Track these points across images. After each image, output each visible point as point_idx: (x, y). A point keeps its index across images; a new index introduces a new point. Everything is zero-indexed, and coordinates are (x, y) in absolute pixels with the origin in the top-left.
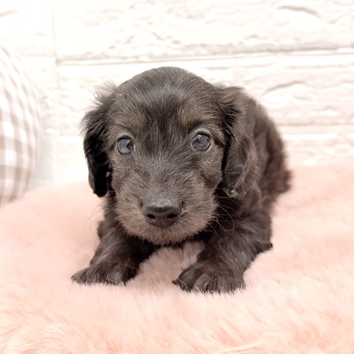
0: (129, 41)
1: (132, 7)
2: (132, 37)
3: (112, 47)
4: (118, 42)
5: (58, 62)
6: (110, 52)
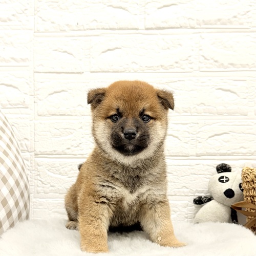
0: (78, 146)
1: (81, 128)
2: (80, 144)
3: (69, 149)
4: (72, 146)
5: (35, 155)
6: (67, 151)
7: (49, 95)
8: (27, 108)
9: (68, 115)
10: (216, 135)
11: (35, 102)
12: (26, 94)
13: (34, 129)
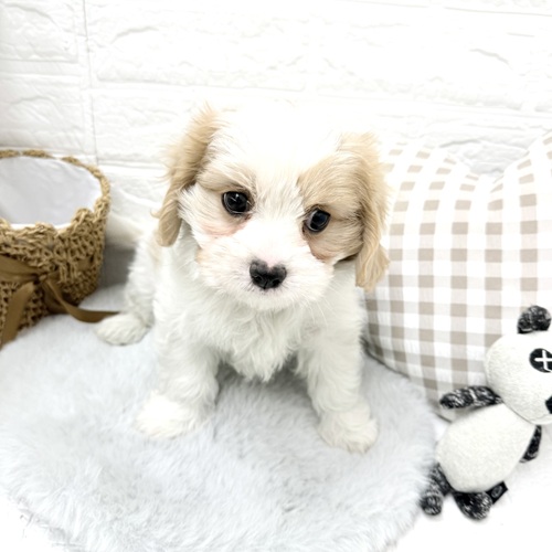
7: (120, 35)
8: (72, 62)
9: (162, 82)
10: (454, 143)
11: (88, 50)
12: (68, 31)
13: (92, 109)
